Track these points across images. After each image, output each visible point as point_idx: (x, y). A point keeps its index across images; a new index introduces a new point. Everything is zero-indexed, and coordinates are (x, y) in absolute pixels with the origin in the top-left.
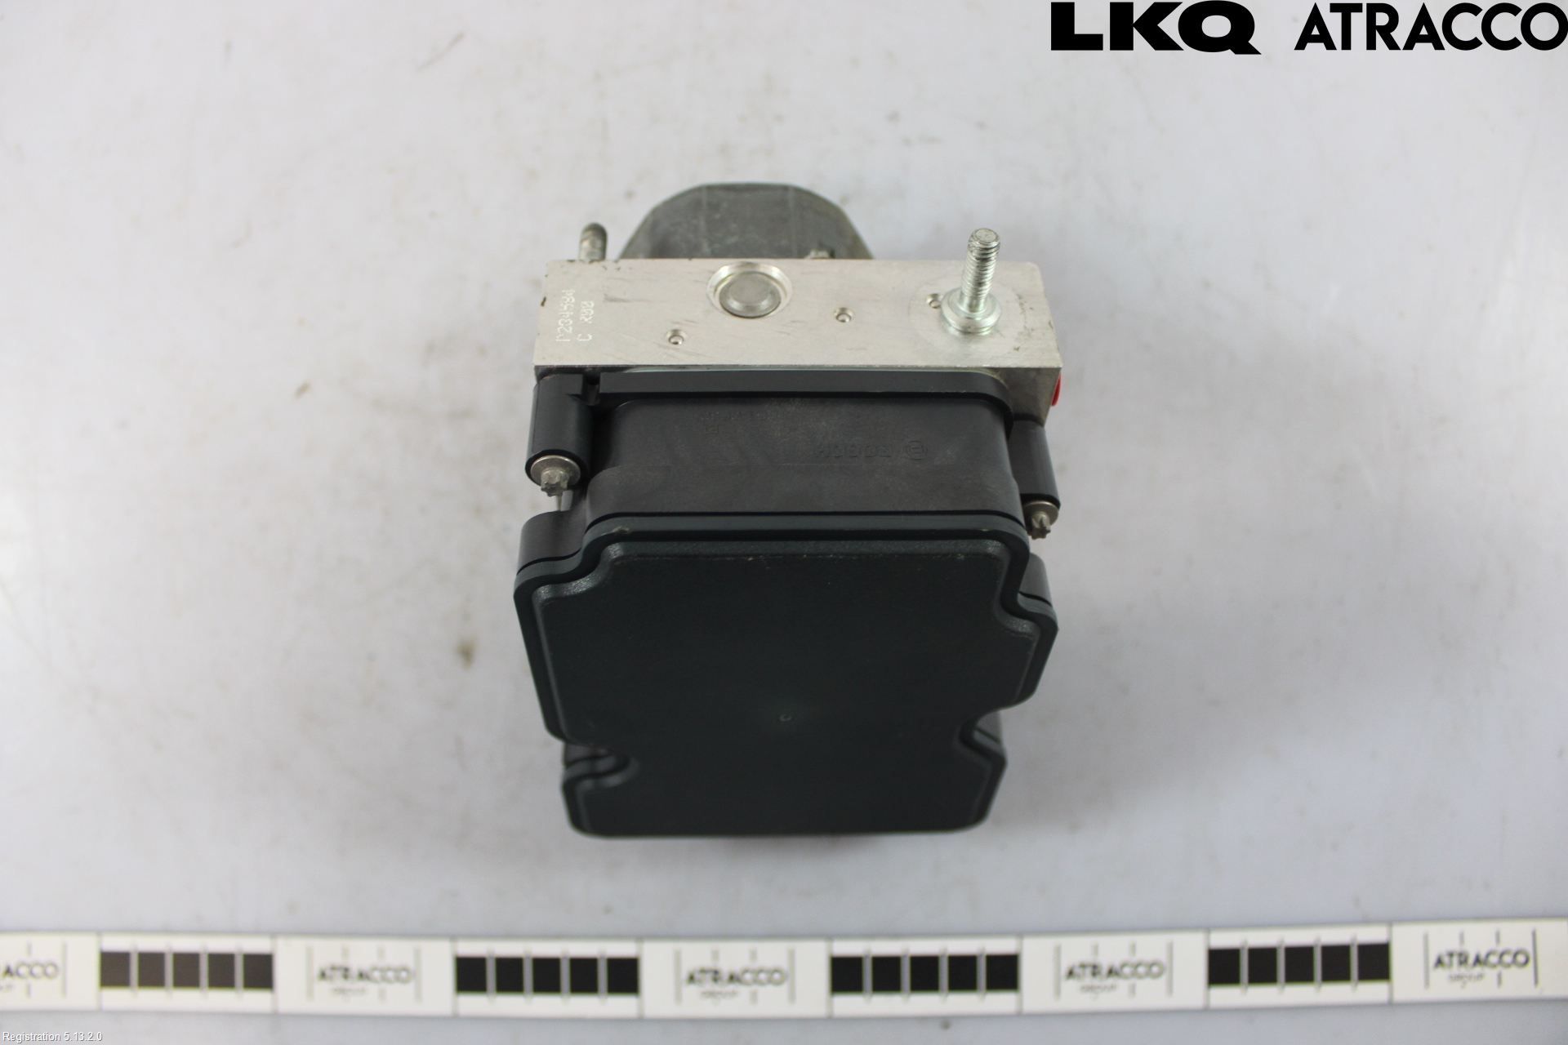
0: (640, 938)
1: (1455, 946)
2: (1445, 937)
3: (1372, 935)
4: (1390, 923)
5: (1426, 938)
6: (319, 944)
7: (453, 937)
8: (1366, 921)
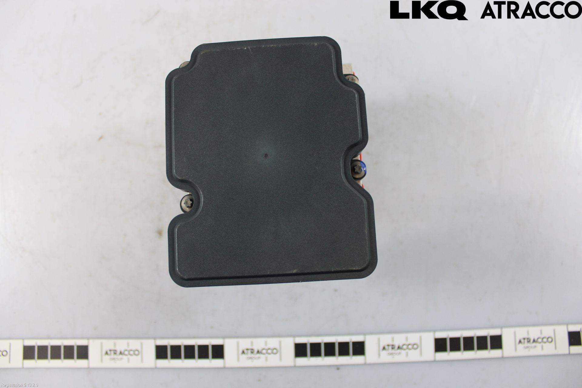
0: (224, 338)
1: (526, 336)
2: (522, 333)
3: (495, 332)
4: (501, 328)
5: (515, 333)
6: (105, 342)
7: (155, 338)
8: (493, 327)
